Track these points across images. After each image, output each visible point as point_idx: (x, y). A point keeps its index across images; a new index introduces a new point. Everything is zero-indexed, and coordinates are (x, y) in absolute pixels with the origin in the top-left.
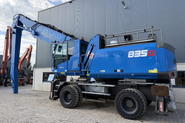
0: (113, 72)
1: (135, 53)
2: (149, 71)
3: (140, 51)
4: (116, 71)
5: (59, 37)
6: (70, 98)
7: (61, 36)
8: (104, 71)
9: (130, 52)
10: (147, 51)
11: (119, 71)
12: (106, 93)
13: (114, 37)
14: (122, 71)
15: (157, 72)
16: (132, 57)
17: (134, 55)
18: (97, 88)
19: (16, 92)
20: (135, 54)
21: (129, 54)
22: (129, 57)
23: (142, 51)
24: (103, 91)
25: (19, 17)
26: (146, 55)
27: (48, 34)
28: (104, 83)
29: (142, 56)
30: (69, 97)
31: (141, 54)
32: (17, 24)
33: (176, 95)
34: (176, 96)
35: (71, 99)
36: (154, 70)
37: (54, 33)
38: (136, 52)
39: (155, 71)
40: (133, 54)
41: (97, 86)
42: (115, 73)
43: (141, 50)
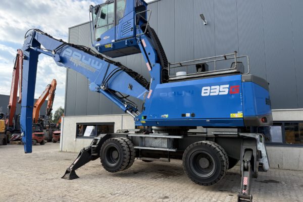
0: (181, 117)
1: (211, 89)
2: (231, 114)
3: (217, 87)
4: (184, 115)
5: (98, 65)
6: (116, 157)
7: (101, 64)
8: (167, 116)
9: (204, 88)
10: (228, 86)
11: (188, 115)
12: (170, 149)
13: (181, 66)
14: (193, 115)
15: (242, 117)
16: (207, 95)
17: (210, 92)
18: (157, 141)
20: (212, 91)
21: (203, 91)
22: (203, 95)
23: (221, 86)
24: (166, 146)
25: (34, 34)
26: (226, 93)
27: (81, 60)
29: (221, 94)
30: (115, 155)
31: (220, 91)
32: (31, 45)
34: (284, 160)
35: (117, 159)
36: (237, 113)
37: (90, 59)
38: (212, 87)
39: (239, 115)
40: (208, 91)
41: (156, 138)
42: (183, 118)
43: (219, 85)
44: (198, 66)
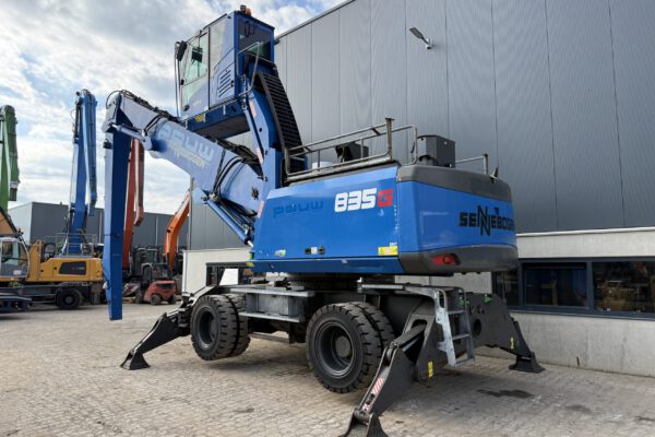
0: (303, 255)
1: (349, 198)
2: (380, 249)
3: (358, 193)
4: (308, 251)
5: (209, 153)
7: (212, 152)
8: (283, 252)
9: (339, 196)
10: (374, 191)
11: (314, 250)
12: (291, 317)
13: (310, 151)
14: (321, 251)
15: (396, 253)
16: (343, 209)
17: (348, 205)
18: (275, 301)
19: (116, 315)
20: (351, 201)
21: (337, 203)
22: (337, 209)
23: (364, 191)
24: (286, 311)
25: (119, 100)
26: (372, 205)
27: (184, 146)
28: (302, 288)
29: (363, 207)
31: (362, 202)
32: (114, 121)
33: (589, 342)
36: (388, 245)
37: (196, 143)
38: (352, 194)
39: (391, 250)
40: (345, 203)
41: (274, 296)
42: (307, 256)
43: (361, 188)
44: (339, 150)
